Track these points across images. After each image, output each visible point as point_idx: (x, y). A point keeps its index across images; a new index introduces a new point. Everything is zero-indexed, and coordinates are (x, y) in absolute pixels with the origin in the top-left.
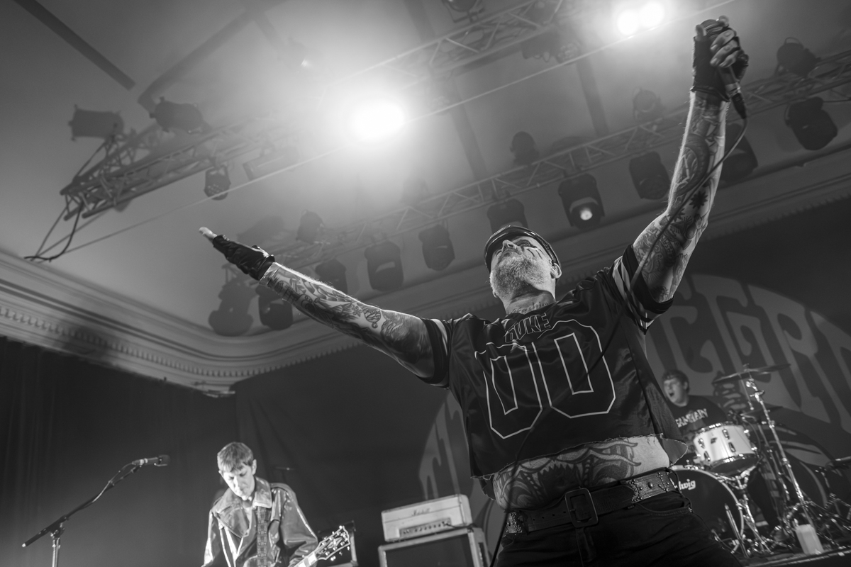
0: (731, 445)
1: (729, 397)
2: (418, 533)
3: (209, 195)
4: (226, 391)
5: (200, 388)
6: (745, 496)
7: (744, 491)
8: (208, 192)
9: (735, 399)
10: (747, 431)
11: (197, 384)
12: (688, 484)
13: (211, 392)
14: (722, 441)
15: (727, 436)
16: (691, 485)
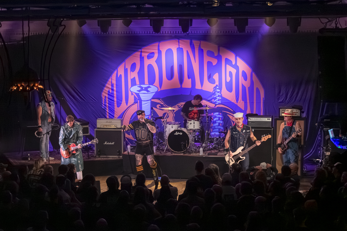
0: (194, 126)
2: (107, 127)
14: (193, 124)
15: (194, 124)
16: (181, 134)
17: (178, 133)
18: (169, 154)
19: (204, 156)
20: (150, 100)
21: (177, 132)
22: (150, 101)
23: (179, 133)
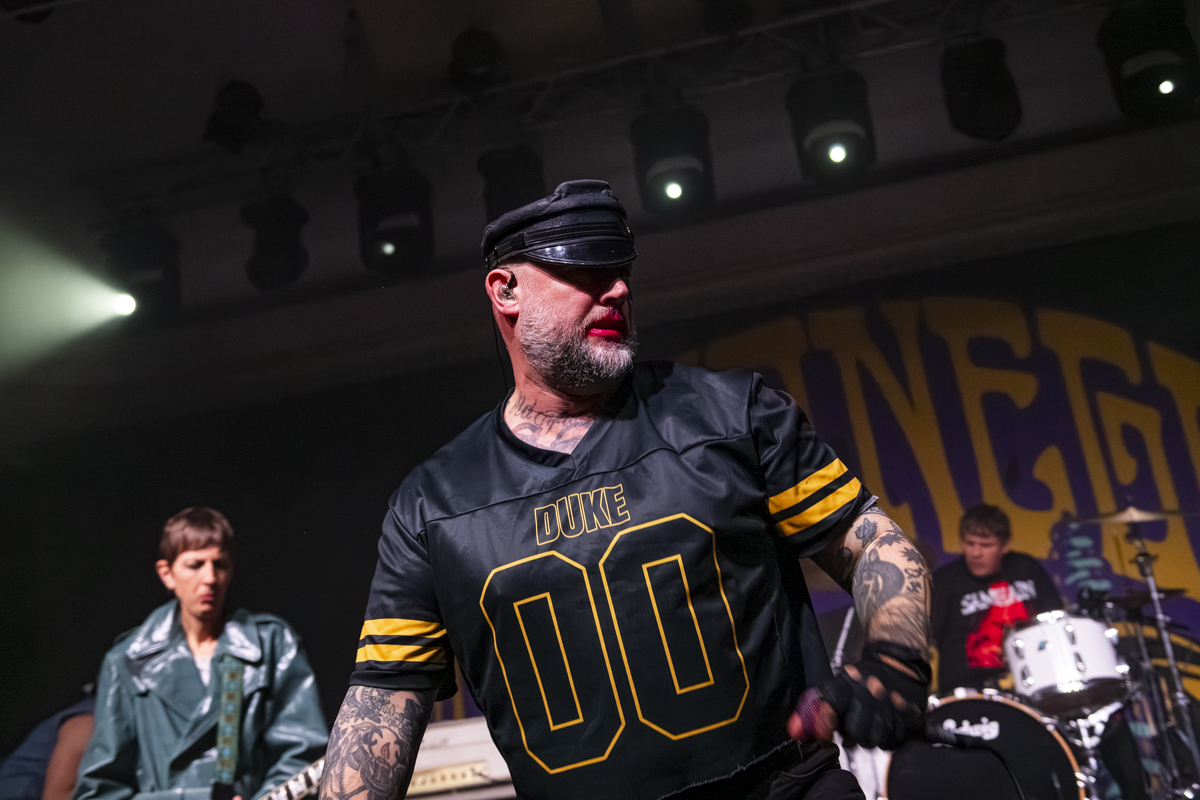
0: (1078, 658)
1: (1079, 564)
6: (1093, 761)
9: (1092, 570)
10: (1112, 633)
12: (985, 728)
14: (1060, 648)
15: (1072, 640)
16: (990, 731)
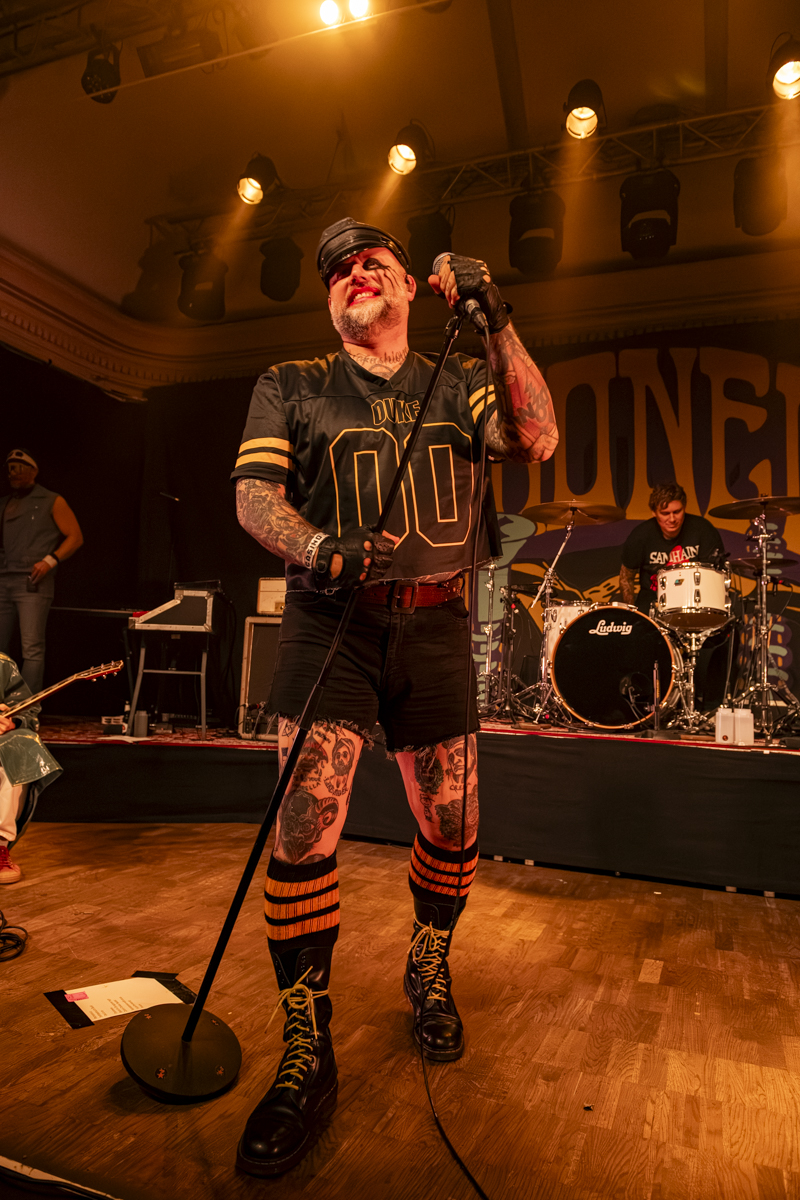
0: (698, 593)
3: (89, 91)
4: (137, 397)
5: (100, 384)
6: (694, 659)
7: (694, 654)
8: (87, 87)
10: (728, 582)
11: (98, 378)
12: (623, 628)
13: (114, 392)
14: (690, 585)
15: (698, 581)
16: (626, 630)
17: (608, 624)
18: (556, 732)
19: (766, 752)
20: (508, 566)
21: (603, 622)
22: (506, 570)
23: (613, 628)
